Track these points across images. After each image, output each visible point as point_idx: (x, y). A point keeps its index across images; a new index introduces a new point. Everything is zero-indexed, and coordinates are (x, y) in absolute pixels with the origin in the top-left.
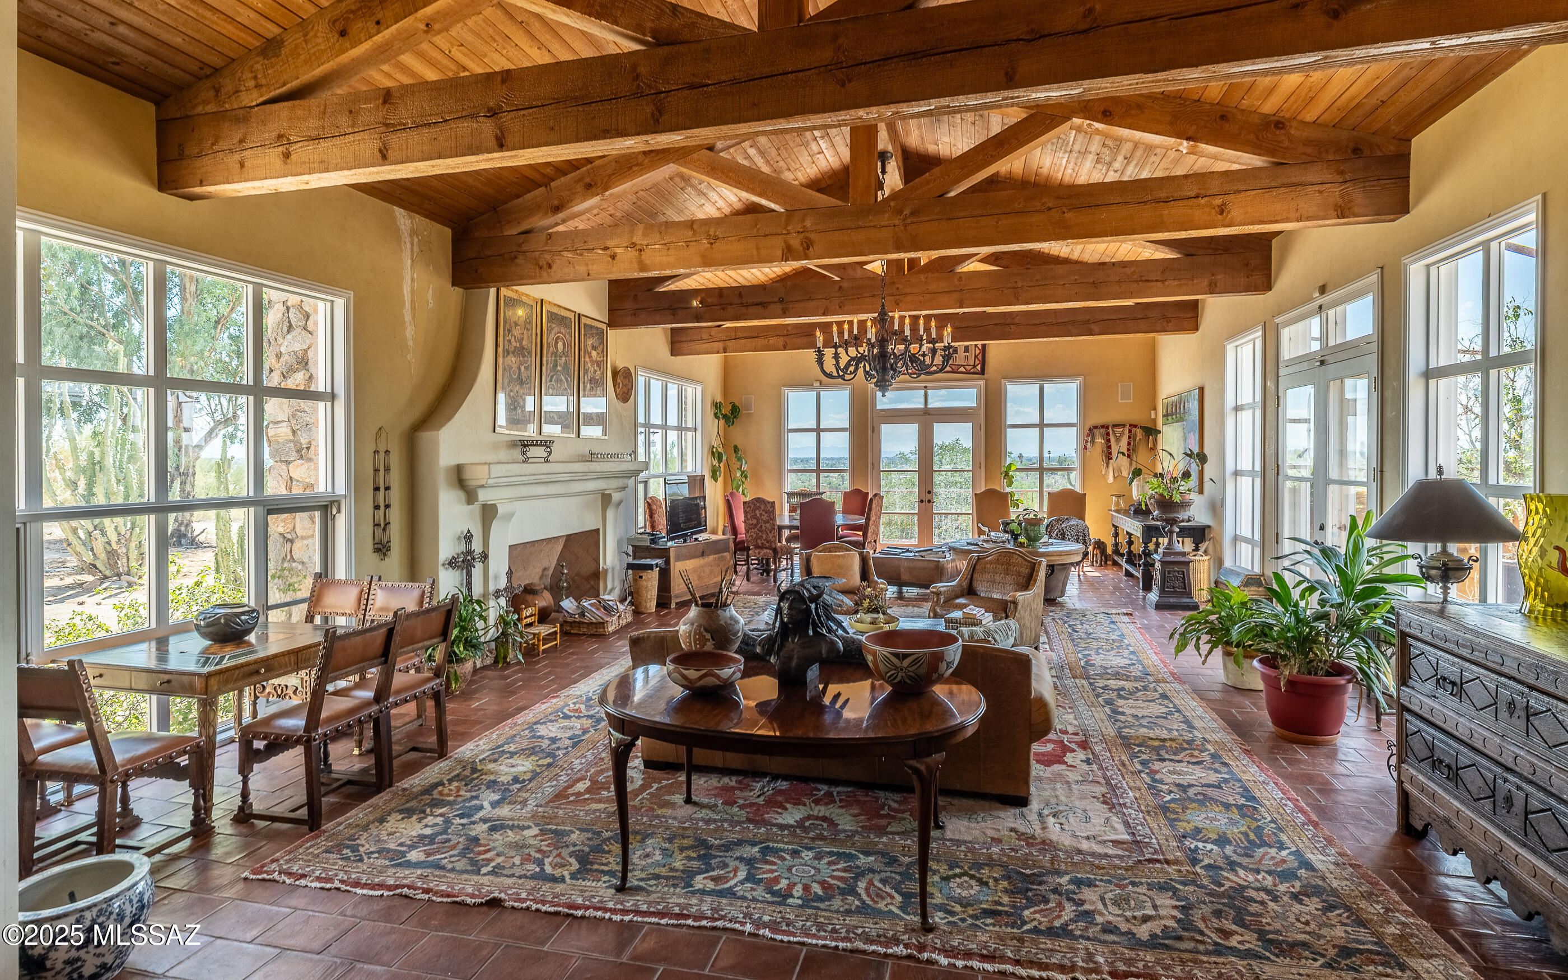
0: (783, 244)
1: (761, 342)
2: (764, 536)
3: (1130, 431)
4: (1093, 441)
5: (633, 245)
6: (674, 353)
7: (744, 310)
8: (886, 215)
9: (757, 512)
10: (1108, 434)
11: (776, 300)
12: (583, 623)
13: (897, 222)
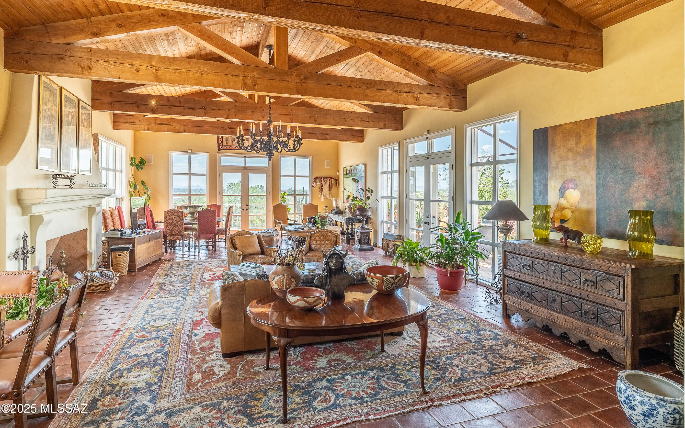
0: (242, 81)
1: (170, 127)
2: (177, 229)
3: (330, 180)
4: (316, 183)
5: (152, 67)
6: (114, 128)
7: (182, 110)
8: (293, 77)
9: (173, 216)
10: (321, 181)
11: (201, 107)
12: (93, 285)
13: (298, 81)
